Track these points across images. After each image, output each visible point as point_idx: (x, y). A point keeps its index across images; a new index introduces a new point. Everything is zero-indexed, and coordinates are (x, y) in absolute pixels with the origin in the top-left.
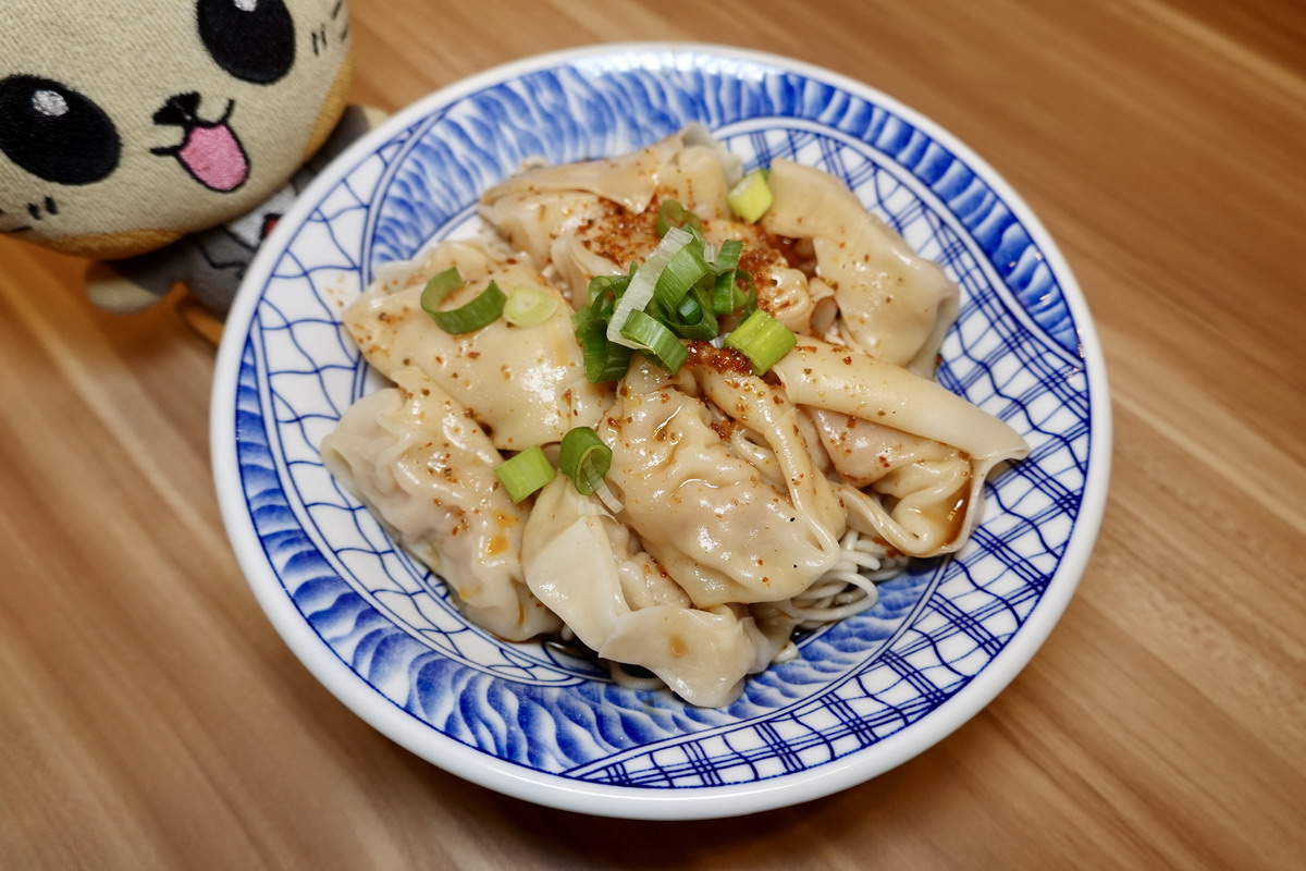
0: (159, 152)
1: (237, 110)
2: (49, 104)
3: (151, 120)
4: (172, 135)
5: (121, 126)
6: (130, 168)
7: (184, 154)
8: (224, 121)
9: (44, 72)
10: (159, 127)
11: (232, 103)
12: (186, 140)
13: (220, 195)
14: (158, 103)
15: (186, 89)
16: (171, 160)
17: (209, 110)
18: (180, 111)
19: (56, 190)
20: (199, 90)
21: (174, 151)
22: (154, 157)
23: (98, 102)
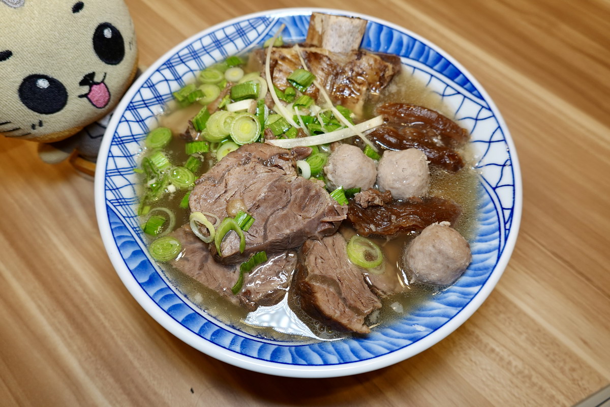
0: (81, 96)
1: (107, 76)
2: (43, 84)
3: (78, 85)
4: (85, 89)
5: (68, 89)
6: (71, 104)
7: (89, 96)
8: (103, 82)
9: (41, 73)
10: (81, 87)
11: (105, 74)
12: (90, 90)
13: (100, 109)
14: (81, 78)
15: (90, 71)
16: (85, 99)
17: (97, 79)
18: (88, 80)
19: (44, 117)
20: (95, 71)
21: (86, 96)
22: (79, 99)
23: (60, 81)
